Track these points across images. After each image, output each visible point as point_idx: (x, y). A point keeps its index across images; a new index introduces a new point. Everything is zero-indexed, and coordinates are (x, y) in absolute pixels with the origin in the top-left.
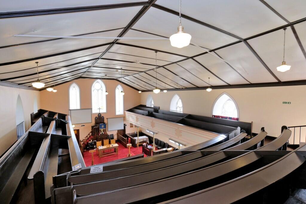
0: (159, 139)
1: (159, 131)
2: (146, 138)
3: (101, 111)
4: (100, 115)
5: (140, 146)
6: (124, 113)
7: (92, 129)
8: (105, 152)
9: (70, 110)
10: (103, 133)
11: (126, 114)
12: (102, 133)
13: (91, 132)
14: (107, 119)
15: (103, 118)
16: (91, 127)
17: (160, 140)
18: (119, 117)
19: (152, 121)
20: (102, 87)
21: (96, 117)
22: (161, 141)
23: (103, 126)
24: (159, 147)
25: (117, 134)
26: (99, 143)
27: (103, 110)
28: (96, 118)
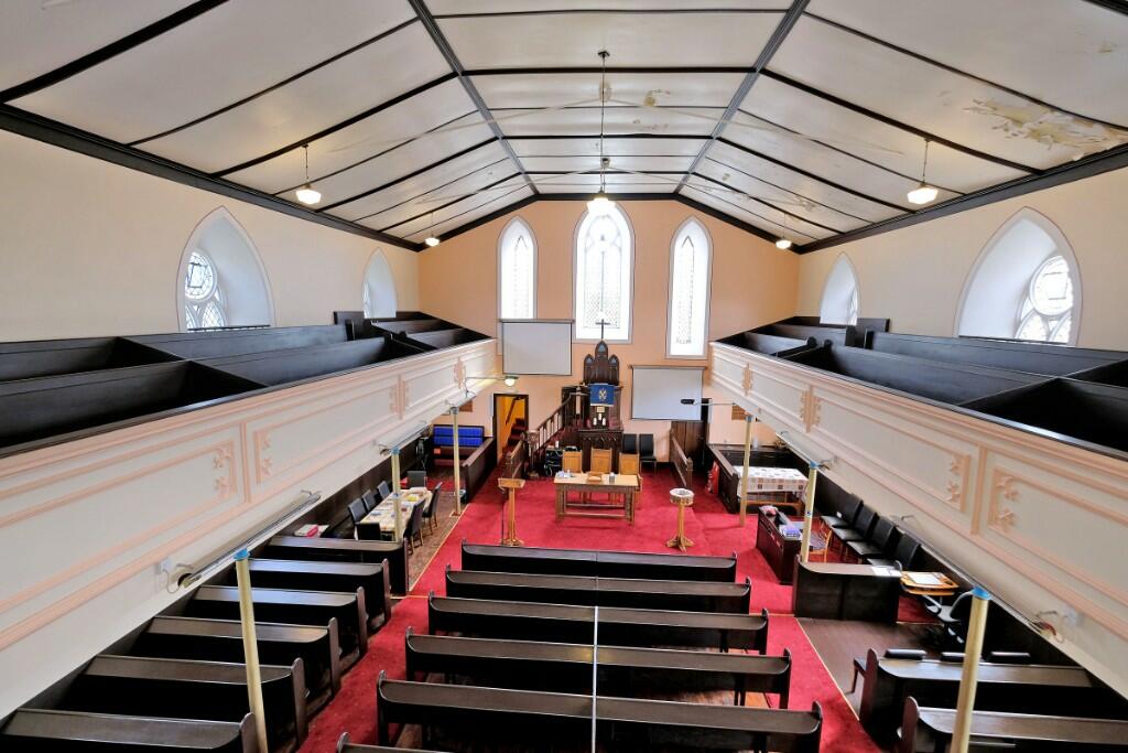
0: (866, 503)
1: (842, 455)
2: (794, 481)
3: (611, 335)
4: (602, 349)
5: (753, 509)
6: (709, 349)
7: (563, 401)
8: (586, 499)
9: (502, 321)
10: (604, 423)
11: (715, 354)
12: (600, 422)
13: (558, 411)
14: (631, 367)
15: (614, 361)
16: (560, 392)
17: (868, 511)
18: (683, 364)
19: (806, 389)
20: (619, 234)
21: (589, 356)
22: (876, 517)
23: (603, 394)
24: (858, 548)
25: (671, 437)
26: (572, 457)
27: (618, 333)
28: (589, 361)
